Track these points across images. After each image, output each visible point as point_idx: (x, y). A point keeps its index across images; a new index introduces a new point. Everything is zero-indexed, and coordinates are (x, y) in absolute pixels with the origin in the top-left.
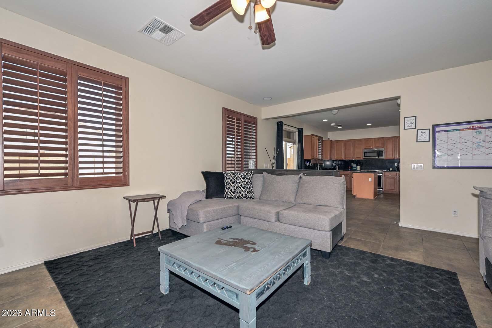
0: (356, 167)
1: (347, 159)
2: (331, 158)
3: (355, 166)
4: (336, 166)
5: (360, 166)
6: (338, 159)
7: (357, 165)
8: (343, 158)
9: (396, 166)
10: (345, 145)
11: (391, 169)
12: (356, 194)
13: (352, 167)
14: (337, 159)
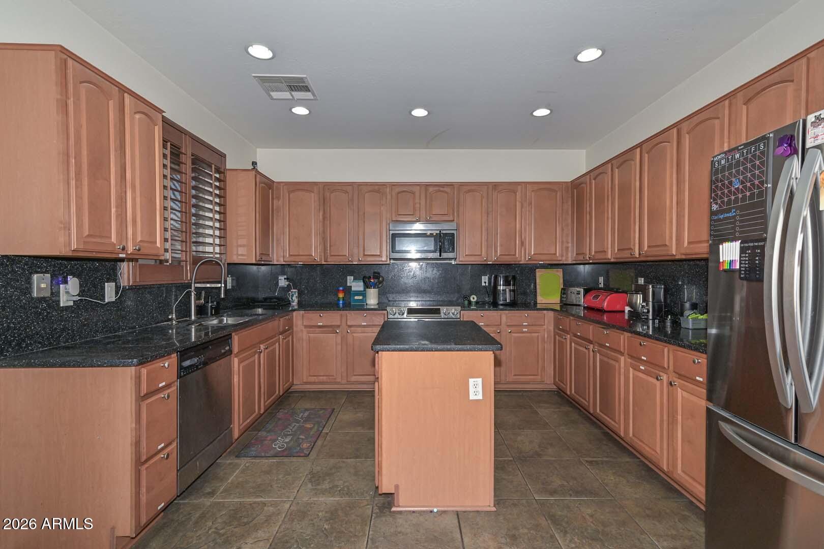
0: (363, 294)
1: (332, 261)
2: (265, 253)
3: (362, 289)
4: (288, 288)
5: (376, 290)
6: (297, 259)
7: (367, 286)
8: (315, 254)
9: (485, 287)
10: (324, 202)
11: (474, 299)
12: (397, 487)
13: (347, 290)
14: (292, 259)
